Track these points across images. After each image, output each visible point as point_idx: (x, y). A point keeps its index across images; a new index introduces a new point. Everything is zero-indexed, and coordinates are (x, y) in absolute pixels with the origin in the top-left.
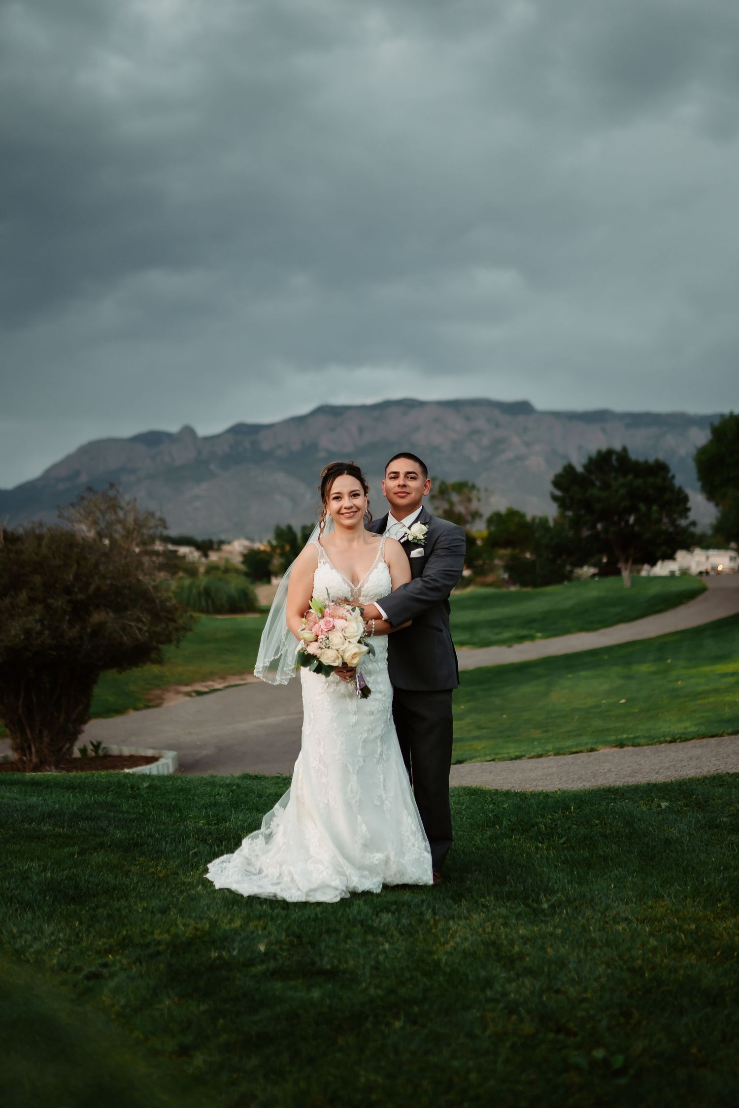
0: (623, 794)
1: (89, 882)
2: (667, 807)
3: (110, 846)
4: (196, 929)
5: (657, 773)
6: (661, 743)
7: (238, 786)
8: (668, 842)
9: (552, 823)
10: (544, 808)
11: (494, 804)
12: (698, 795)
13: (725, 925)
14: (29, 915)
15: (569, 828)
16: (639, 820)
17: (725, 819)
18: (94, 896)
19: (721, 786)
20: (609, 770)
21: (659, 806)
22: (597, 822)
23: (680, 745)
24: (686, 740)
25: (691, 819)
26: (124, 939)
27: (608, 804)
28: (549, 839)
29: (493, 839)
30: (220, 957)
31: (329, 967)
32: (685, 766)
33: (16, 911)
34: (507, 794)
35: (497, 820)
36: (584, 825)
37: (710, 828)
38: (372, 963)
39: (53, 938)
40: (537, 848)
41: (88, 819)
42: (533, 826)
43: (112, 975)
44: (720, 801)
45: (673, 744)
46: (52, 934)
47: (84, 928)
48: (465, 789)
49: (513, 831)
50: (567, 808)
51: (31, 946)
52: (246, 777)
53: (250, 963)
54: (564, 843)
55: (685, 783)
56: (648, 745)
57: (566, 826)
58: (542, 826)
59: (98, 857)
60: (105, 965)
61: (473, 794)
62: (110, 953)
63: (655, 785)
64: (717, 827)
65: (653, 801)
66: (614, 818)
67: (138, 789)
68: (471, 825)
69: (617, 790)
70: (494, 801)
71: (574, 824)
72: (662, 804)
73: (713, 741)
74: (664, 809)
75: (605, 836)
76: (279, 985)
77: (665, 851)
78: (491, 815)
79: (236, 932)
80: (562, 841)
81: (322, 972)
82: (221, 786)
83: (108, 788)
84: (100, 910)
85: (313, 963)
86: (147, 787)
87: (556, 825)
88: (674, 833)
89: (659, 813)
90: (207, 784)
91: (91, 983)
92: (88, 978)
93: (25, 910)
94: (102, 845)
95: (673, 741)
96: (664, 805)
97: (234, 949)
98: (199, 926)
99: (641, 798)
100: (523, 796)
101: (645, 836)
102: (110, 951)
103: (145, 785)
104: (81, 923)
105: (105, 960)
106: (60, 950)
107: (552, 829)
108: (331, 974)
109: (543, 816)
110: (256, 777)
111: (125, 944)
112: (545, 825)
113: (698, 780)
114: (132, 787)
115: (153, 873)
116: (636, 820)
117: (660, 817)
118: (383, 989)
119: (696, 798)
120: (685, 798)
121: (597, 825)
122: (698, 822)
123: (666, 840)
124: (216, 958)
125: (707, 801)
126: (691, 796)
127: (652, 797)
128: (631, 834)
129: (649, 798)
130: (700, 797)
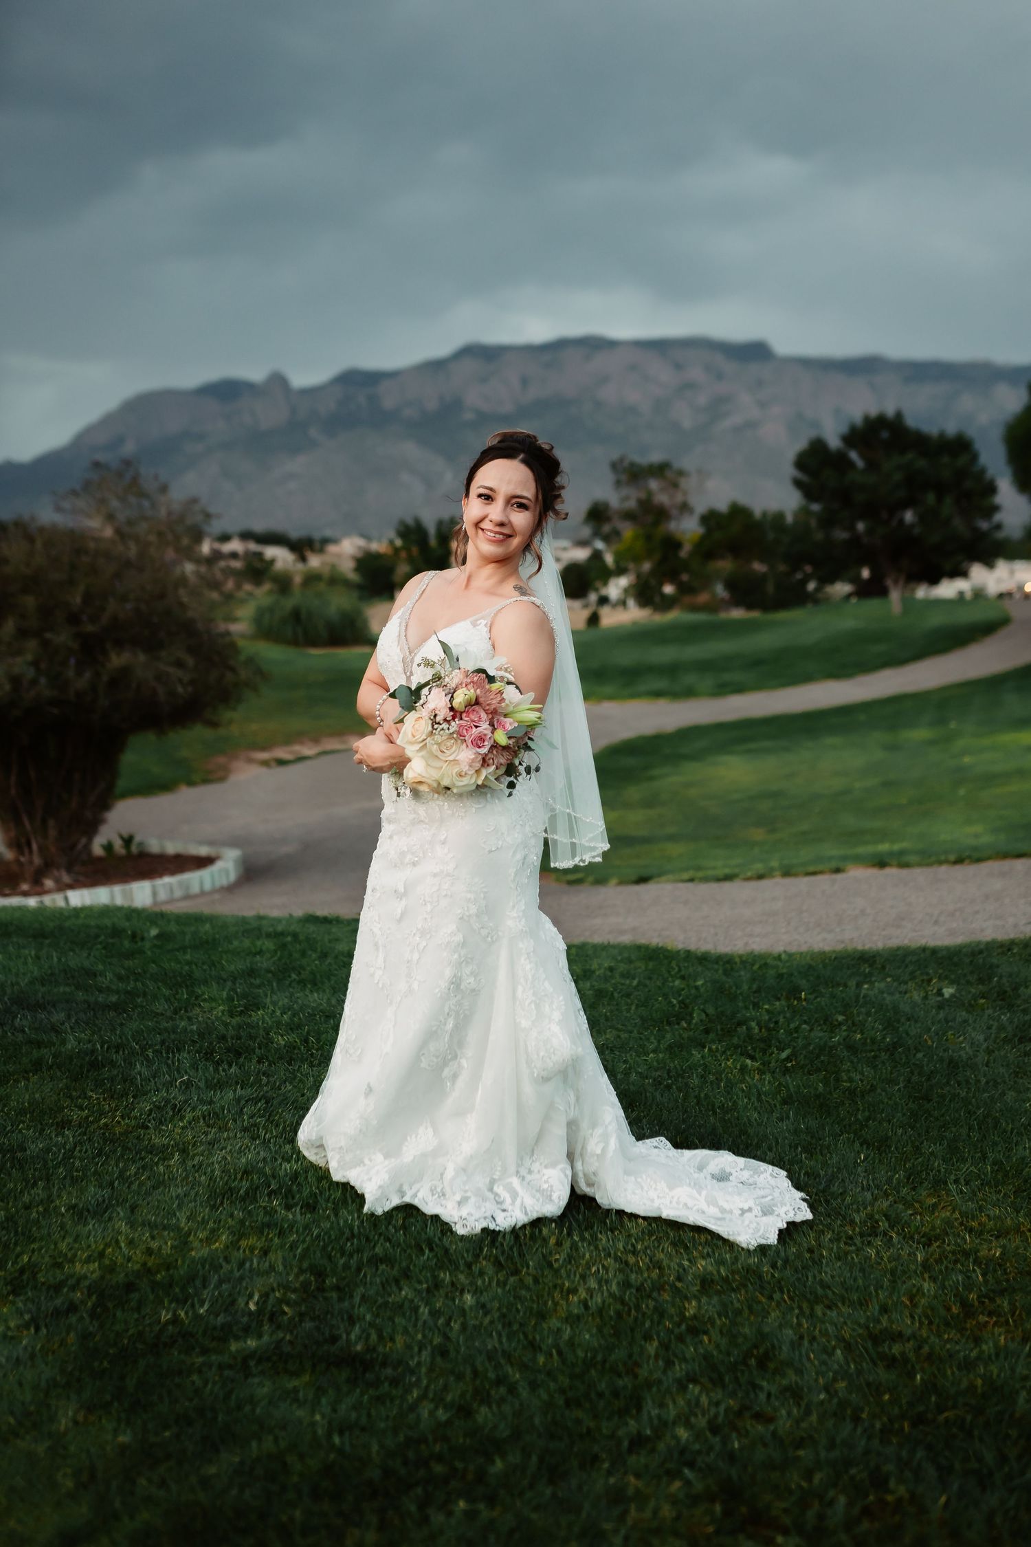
0: (883, 967)
2: (953, 996)
3: (50, 1068)
4: (149, 1252)
5: (936, 922)
6: (940, 863)
7: (295, 936)
8: (953, 1065)
9: (770, 1019)
10: (758, 991)
11: (683, 978)
12: (1001, 977)
15: (797, 1030)
16: (908, 1020)
20: (863, 912)
21: (940, 993)
22: (840, 1018)
23: (969, 870)
24: (979, 860)
25: (991, 1022)
26: (22, 1271)
27: (859, 985)
28: (764, 1051)
29: (676, 1049)
30: (175, 1320)
31: (359, 1348)
32: (977, 912)
34: (704, 959)
35: (682, 1014)
36: (820, 1025)
38: (437, 1340)
40: (743, 1069)
42: (739, 1024)
45: (958, 867)
48: (639, 948)
49: (707, 1031)
50: (794, 992)
52: (311, 919)
53: (225, 1334)
54: (788, 1059)
55: (981, 952)
56: (920, 865)
57: (792, 1027)
58: (753, 1024)
61: (651, 959)
63: (934, 951)
65: (930, 981)
66: (868, 1014)
67: (143, 939)
68: (643, 1020)
69: (874, 956)
70: (683, 973)
71: (805, 1022)
72: (945, 991)
73: (1016, 864)
74: (947, 1000)
75: (851, 1047)
77: (948, 1082)
78: (675, 1002)
79: (212, 1263)
80: (784, 1055)
81: (346, 1360)
82: (268, 936)
83: (97, 936)
85: (334, 1339)
86: (157, 937)
87: (776, 1023)
88: (963, 1048)
89: (940, 1007)
90: (248, 932)
94: (37, 1066)
95: (959, 861)
96: (948, 992)
97: (202, 1303)
98: (154, 1245)
99: (912, 976)
100: (727, 963)
101: (918, 1051)
103: (154, 932)
107: (769, 1030)
108: (362, 1366)
109: (756, 1006)
110: (326, 920)
112: (758, 1024)
113: (1001, 946)
114: (134, 936)
115: (106, 1125)
116: (903, 1020)
117: (942, 1015)
118: (446, 1407)
119: (998, 982)
120: (981, 981)
121: (840, 1024)
122: (1001, 1028)
123: (951, 1061)
124: (167, 1323)
125: (1015, 989)
126: (990, 979)
127: (928, 974)
128: (895, 1046)
129: (925, 977)
130: (1004, 980)
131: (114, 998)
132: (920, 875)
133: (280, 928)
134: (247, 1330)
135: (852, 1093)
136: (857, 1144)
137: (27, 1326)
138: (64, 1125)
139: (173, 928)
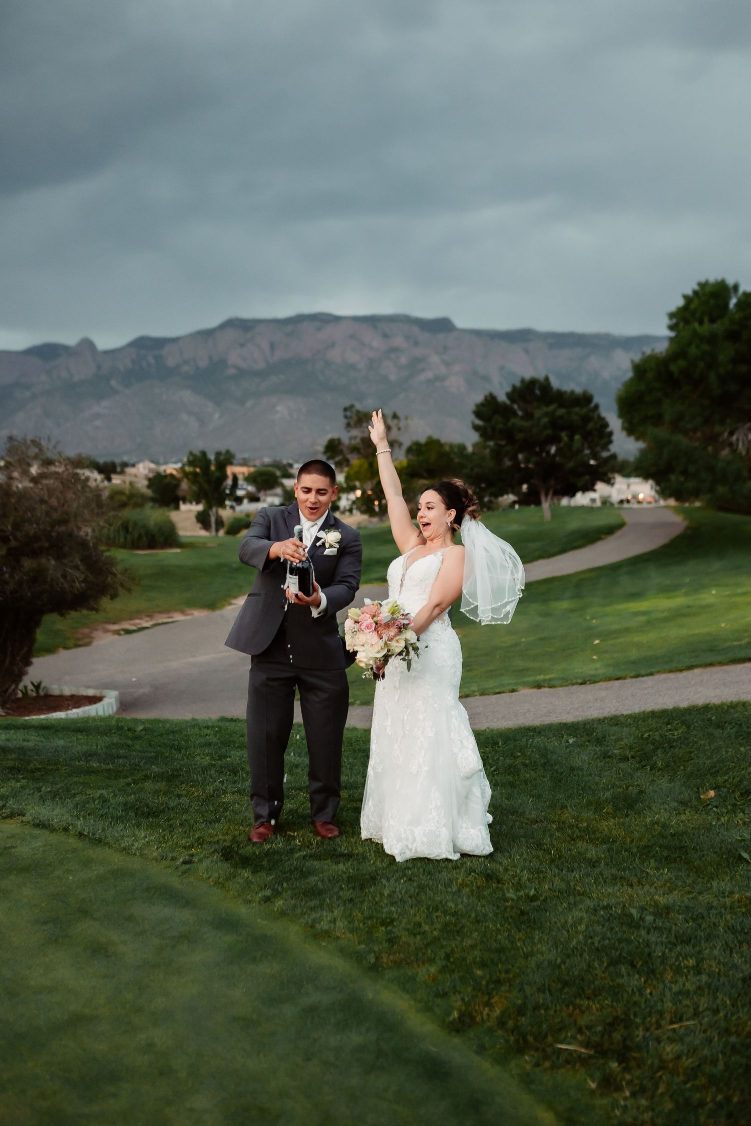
0: (540, 733)
1: (154, 803)
2: (573, 742)
5: (568, 713)
6: (573, 684)
7: (220, 727)
8: (572, 769)
13: (607, 824)
14: (120, 827)
15: (498, 759)
16: (552, 753)
17: (615, 751)
18: (163, 811)
19: (617, 725)
20: (529, 710)
21: (567, 741)
22: (519, 754)
23: (589, 687)
24: (595, 682)
25: (591, 751)
26: (199, 838)
27: (527, 741)
32: (591, 707)
33: (111, 823)
36: (509, 757)
37: (604, 758)
39: (147, 839)
41: (119, 757)
43: (200, 861)
44: (614, 738)
45: (583, 686)
46: (145, 837)
47: (167, 832)
50: (496, 743)
51: (133, 845)
52: (223, 719)
54: (495, 771)
55: (589, 723)
56: (562, 686)
57: (495, 758)
59: (149, 785)
60: (192, 855)
62: (192, 848)
63: (565, 724)
64: (610, 757)
65: (562, 737)
66: (533, 751)
67: (135, 731)
69: (535, 728)
71: (502, 756)
72: (570, 740)
73: (617, 683)
74: (571, 744)
75: (525, 765)
76: (315, 863)
77: (569, 776)
80: (493, 769)
81: (342, 855)
82: (205, 727)
83: (110, 730)
84: (173, 821)
85: (335, 850)
86: (142, 730)
87: (487, 757)
88: (577, 762)
89: (567, 747)
90: (193, 726)
91: (188, 866)
92: (185, 863)
93: (117, 822)
96: (571, 741)
99: (554, 735)
101: (556, 764)
102: (192, 846)
103: (141, 727)
104: (163, 830)
105: (190, 852)
106: (156, 847)
108: (349, 856)
111: (200, 842)
113: (599, 720)
115: (198, 796)
116: (549, 753)
117: (568, 749)
118: (385, 863)
119: (596, 735)
120: (588, 735)
121: (519, 757)
122: (596, 753)
123: (571, 767)
124: (268, 850)
125: (604, 737)
126: (592, 734)
127: (562, 734)
128: (545, 763)
129: (560, 735)
130: (599, 734)
131: (153, 754)
132: (560, 690)
133: (210, 724)
134: (300, 850)
135: (526, 782)
136: (529, 796)
137: (214, 852)
138: (179, 796)
139: (147, 725)
